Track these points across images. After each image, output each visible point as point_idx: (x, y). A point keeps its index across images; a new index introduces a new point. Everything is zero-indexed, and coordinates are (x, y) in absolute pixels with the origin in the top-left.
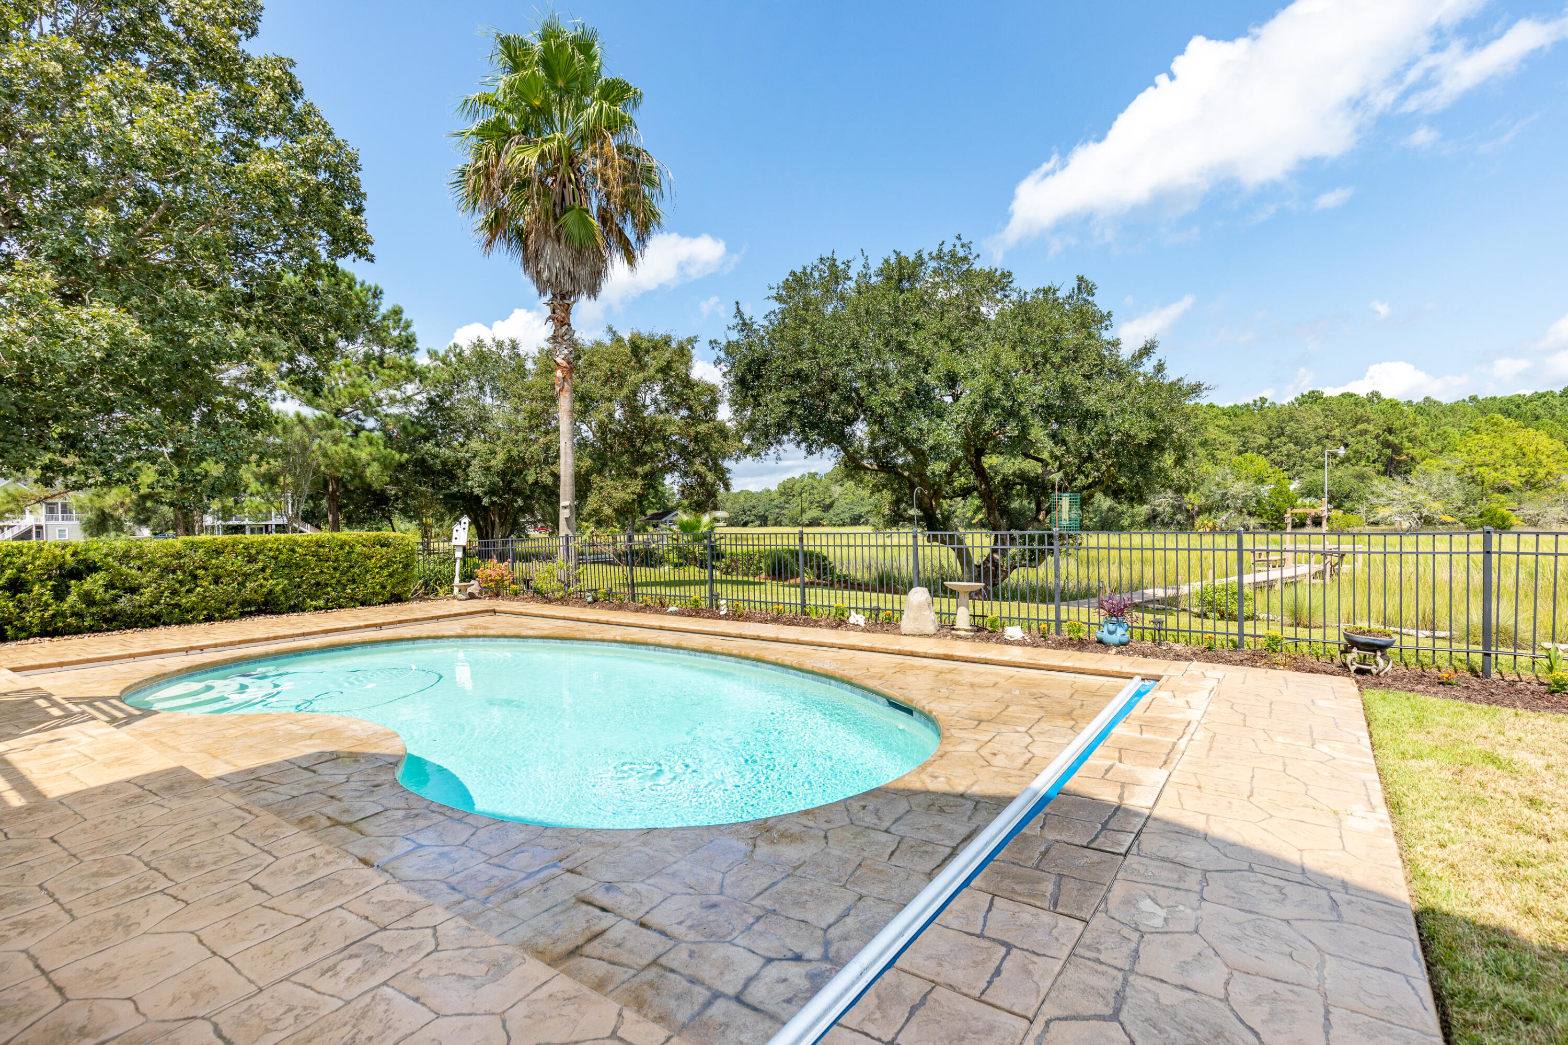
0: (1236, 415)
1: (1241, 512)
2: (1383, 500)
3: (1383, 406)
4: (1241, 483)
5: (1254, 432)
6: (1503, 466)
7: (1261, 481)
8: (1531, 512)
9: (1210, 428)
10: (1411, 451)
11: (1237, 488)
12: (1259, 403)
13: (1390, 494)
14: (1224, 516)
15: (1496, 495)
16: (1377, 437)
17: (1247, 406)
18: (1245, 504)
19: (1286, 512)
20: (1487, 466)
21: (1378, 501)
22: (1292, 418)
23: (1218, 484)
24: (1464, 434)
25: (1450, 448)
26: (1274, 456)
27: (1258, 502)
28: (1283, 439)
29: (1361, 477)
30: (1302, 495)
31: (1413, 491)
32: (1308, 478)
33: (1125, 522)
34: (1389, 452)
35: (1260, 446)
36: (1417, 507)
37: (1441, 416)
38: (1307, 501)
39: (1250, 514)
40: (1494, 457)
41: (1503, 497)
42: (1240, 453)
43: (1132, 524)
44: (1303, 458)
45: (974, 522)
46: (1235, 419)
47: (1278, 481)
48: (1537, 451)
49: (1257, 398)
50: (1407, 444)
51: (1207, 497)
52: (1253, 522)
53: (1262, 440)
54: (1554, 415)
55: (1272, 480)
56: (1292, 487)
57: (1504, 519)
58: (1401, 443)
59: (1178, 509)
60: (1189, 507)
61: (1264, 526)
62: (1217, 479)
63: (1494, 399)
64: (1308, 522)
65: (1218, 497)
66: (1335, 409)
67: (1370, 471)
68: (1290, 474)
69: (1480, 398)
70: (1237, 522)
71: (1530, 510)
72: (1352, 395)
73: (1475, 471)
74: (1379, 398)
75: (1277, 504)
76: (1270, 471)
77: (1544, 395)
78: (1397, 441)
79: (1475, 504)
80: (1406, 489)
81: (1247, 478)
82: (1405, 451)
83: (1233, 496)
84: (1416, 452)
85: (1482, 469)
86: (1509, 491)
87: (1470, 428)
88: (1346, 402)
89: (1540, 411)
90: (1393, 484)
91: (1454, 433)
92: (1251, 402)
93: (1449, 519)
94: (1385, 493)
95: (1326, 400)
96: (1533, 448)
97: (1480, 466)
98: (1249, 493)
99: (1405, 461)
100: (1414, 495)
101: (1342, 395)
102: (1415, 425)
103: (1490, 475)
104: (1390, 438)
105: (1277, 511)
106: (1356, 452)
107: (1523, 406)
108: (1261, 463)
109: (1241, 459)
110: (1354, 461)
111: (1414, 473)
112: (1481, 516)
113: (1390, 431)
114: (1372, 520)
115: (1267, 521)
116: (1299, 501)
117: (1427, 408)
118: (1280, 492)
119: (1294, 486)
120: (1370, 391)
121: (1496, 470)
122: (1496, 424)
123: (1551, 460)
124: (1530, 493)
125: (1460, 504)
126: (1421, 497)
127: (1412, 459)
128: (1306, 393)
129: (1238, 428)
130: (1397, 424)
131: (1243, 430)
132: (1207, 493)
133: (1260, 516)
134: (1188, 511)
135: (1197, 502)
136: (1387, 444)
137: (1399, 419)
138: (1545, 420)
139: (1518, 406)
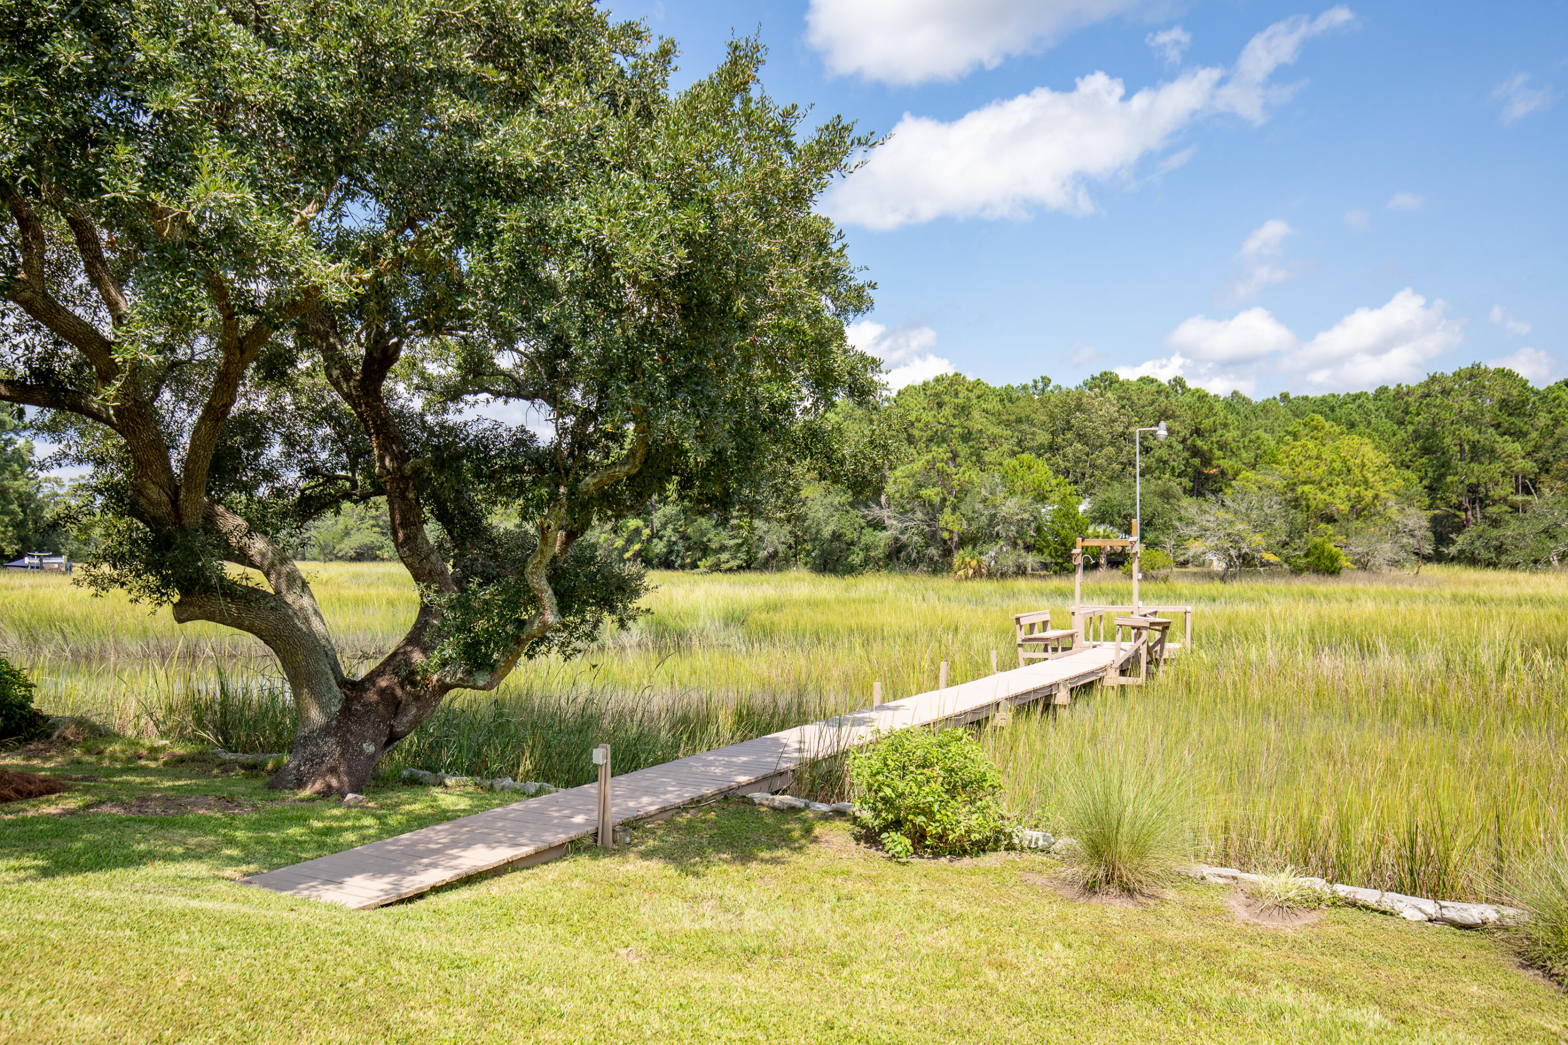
0: (1010, 400)
1: (1015, 545)
2: (1193, 531)
3: (1188, 399)
4: (1015, 500)
5: (1033, 424)
6: (1330, 485)
7: (1042, 498)
8: (1359, 550)
9: (976, 414)
10: (1221, 462)
11: (1010, 507)
12: (1040, 385)
13: (1203, 520)
14: (992, 551)
15: (1322, 526)
16: (1184, 441)
17: (1025, 388)
18: (1021, 533)
19: (1074, 546)
20: (1312, 483)
21: (1187, 531)
22: (1079, 407)
23: (985, 500)
24: (1280, 441)
25: (1267, 458)
26: (1058, 459)
27: (1038, 530)
28: (1069, 435)
29: (1166, 495)
30: (1094, 520)
31: (1230, 516)
32: (1102, 496)
33: (856, 558)
34: (1197, 461)
35: (1041, 446)
36: (1236, 540)
37: (1252, 417)
38: (1101, 529)
39: (1028, 548)
40: (1320, 471)
41: (1330, 530)
42: (1013, 454)
43: (866, 562)
44: (1093, 466)
45: (627, 555)
46: (1008, 405)
47: (1063, 499)
48: (1363, 465)
49: (1038, 378)
50: (1219, 453)
51: (970, 520)
52: (1031, 560)
53: (1043, 437)
54: (1369, 423)
55: (1055, 497)
56: (1081, 508)
57: (1333, 559)
58: (1211, 450)
59: (932, 538)
60: (946, 535)
61: (1045, 566)
62: (984, 492)
63: (1306, 398)
64: (1103, 561)
65: (984, 520)
66: (1135, 398)
67: (1175, 486)
68: (1080, 487)
69: (1292, 396)
70: (1010, 560)
71: (1359, 547)
72: (1152, 381)
73: (1299, 489)
74: (1183, 387)
75: (1063, 533)
76: (1054, 482)
77: (1357, 397)
78: (1205, 448)
79: (1300, 537)
80: (1222, 514)
81: (1023, 492)
82: (1215, 462)
83: (1005, 520)
84: (1227, 464)
85: (1306, 488)
86: (1335, 521)
87: (1288, 433)
88: (1147, 388)
89: (1356, 417)
90: (1205, 506)
91: (1269, 441)
92: (1031, 383)
93: (1272, 558)
94: (1197, 519)
95: (1122, 384)
96: (1358, 461)
97: (1305, 483)
98: (1026, 516)
99: (1214, 475)
100: (1231, 523)
101: (1141, 379)
102: (1225, 426)
103: (1316, 497)
104: (1199, 443)
105: (1063, 544)
106: (1160, 460)
107: (1337, 409)
108: (1042, 471)
109: (1014, 462)
110: (1157, 474)
111: (1229, 491)
112: (1306, 556)
113: (1198, 432)
114: (1181, 559)
115: (1049, 559)
116: (1090, 530)
117: (1235, 402)
118: (1066, 515)
119: (1084, 506)
120: (1172, 377)
121: (1322, 489)
122: (1316, 428)
123: (1377, 477)
124: (1359, 524)
125: (1284, 538)
126: (1240, 526)
127: (1223, 473)
128: (1097, 375)
129: (1013, 418)
130: (1207, 423)
131: (1019, 421)
132: (970, 514)
133: (1040, 551)
134: (945, 542)
135: (956, 528)
136: (1195, 452)
137: (1207, 417)
138: (1362, 428)
139: (1332, 409)
